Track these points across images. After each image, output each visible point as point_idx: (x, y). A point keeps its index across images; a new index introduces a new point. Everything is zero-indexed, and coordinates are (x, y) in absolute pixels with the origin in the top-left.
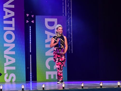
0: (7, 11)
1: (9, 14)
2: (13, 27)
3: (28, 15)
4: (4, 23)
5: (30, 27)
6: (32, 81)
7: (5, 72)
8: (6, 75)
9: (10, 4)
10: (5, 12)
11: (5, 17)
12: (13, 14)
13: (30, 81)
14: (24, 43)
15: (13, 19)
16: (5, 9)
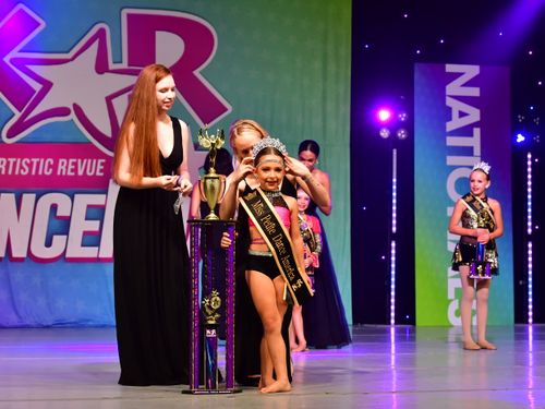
0: (456, 106)
1: (462, 114)
2: (475, 154)
3: (521, 118)
4: (448, 144)
5: (529, 156)
6: (534, 322)
7: (451, 295)
8: (454, 306)
9: (467, 84)
10: (450, 109)
11: (450, 126)
12: (474, 115)
13: (528, 323)
14: (510, 205)
15: (477, 131)
16: (450, 102)
